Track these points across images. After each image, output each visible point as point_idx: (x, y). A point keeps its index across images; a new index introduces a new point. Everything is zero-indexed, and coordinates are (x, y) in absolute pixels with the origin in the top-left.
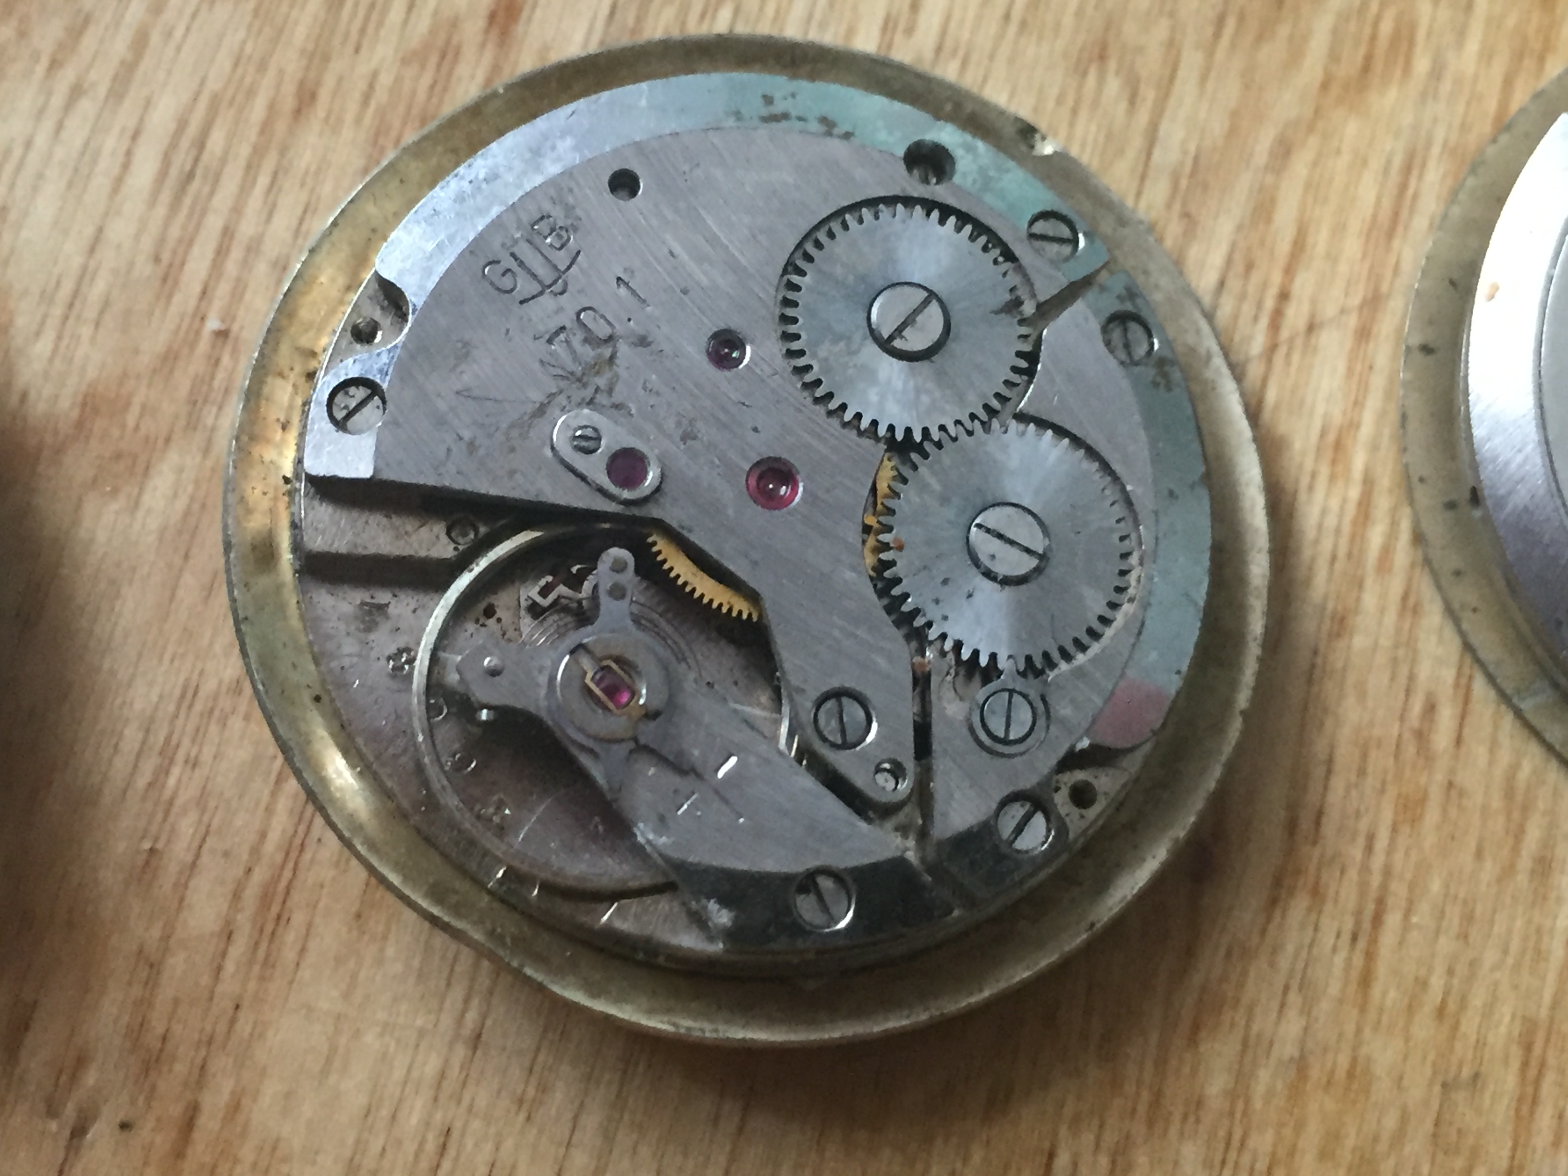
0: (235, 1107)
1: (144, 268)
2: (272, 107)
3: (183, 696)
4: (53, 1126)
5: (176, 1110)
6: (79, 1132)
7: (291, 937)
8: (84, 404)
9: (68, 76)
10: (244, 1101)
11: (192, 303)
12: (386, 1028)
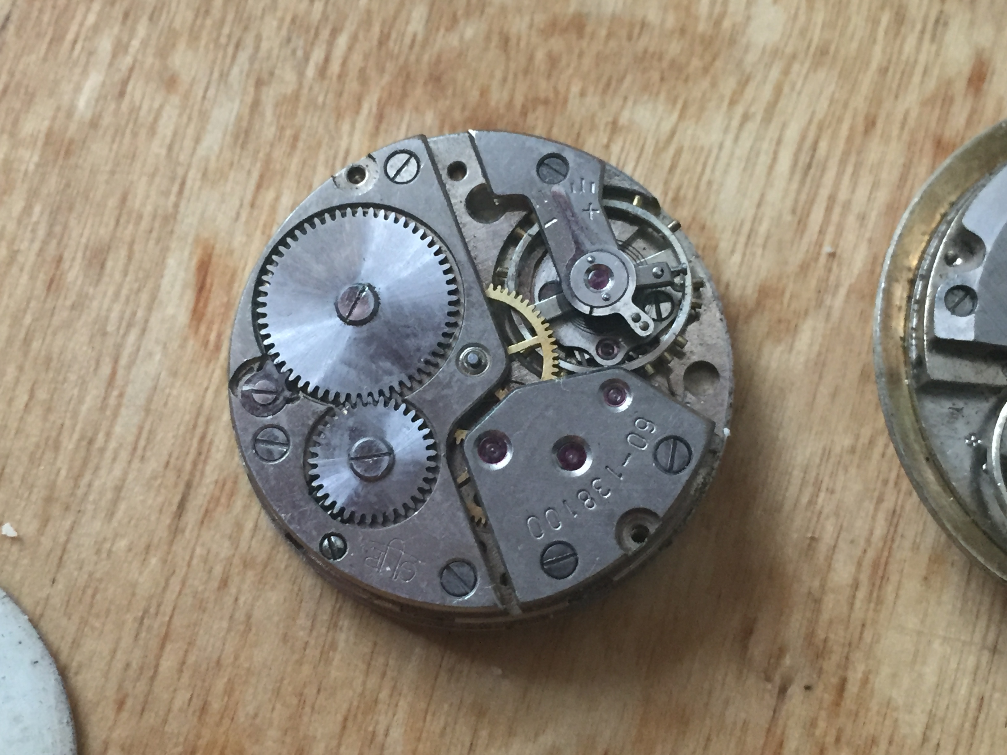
0: (865, 681)
1: (787, 218)
2: (852, 129)
3: (823, 454)
4: (769, 686)
5: (835, 680)
6: (783, 690)
7: (890, 589)
8: (760, 291)
9: (739, 110)
10: (871, 677)
11: (815, 237)
12: (945, 640)
